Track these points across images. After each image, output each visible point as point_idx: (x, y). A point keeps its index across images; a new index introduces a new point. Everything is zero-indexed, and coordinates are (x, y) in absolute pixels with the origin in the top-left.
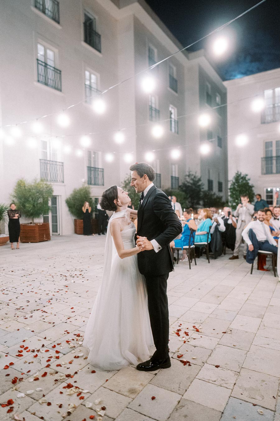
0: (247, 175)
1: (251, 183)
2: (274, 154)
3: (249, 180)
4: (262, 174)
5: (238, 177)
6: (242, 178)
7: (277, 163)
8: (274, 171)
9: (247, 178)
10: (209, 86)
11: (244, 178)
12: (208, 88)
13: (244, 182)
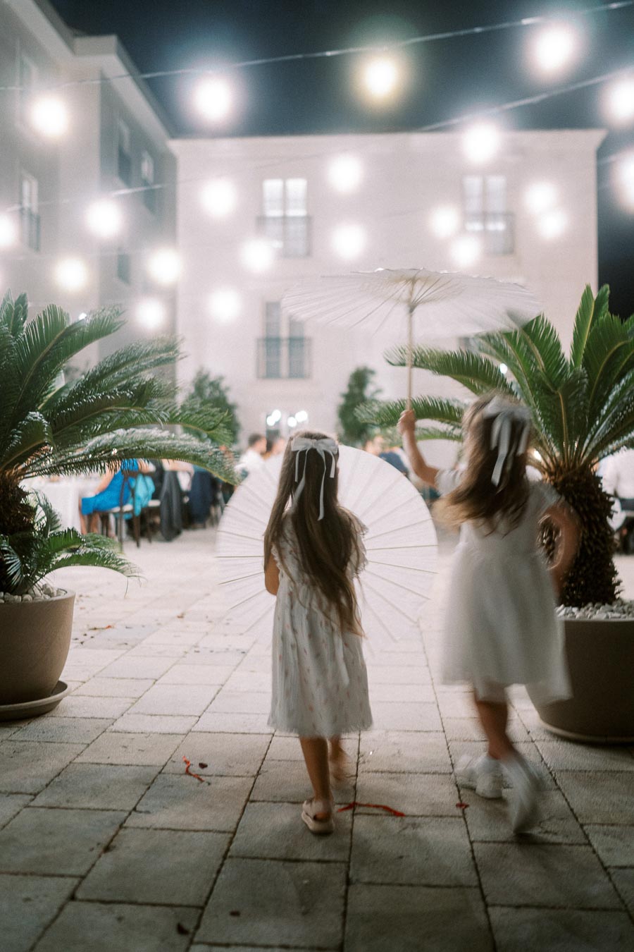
0: (221, 378)
1: (231, 398)
2: (284, 333)
3: (228, 389)
4: (258, 377)
5: (201, 384)
6: (212, 384)
7: (291, 354)
8: (284, 370)
9: (224, 385)
10: (126, 131)
11: (215, 385)
12: (121, 136)
13: (217, 394)
